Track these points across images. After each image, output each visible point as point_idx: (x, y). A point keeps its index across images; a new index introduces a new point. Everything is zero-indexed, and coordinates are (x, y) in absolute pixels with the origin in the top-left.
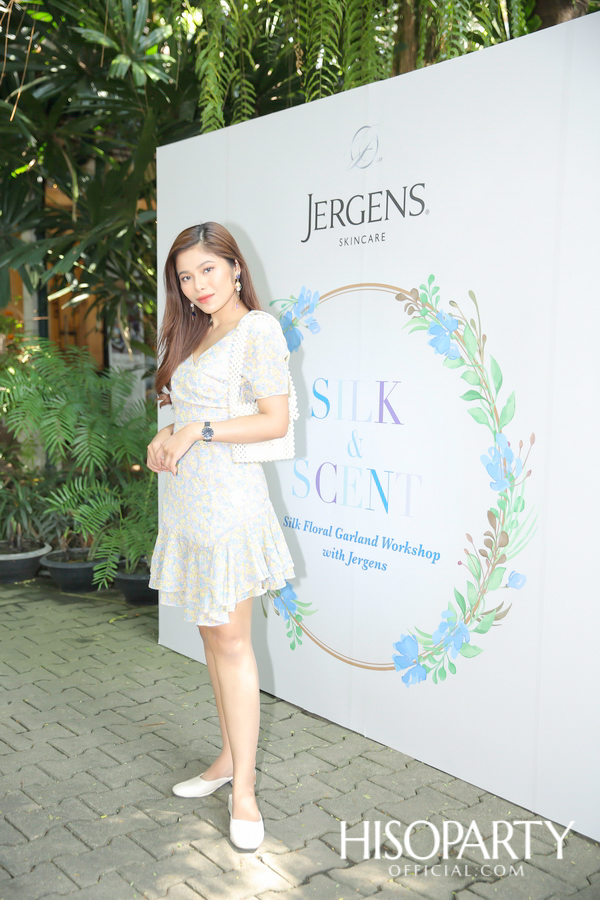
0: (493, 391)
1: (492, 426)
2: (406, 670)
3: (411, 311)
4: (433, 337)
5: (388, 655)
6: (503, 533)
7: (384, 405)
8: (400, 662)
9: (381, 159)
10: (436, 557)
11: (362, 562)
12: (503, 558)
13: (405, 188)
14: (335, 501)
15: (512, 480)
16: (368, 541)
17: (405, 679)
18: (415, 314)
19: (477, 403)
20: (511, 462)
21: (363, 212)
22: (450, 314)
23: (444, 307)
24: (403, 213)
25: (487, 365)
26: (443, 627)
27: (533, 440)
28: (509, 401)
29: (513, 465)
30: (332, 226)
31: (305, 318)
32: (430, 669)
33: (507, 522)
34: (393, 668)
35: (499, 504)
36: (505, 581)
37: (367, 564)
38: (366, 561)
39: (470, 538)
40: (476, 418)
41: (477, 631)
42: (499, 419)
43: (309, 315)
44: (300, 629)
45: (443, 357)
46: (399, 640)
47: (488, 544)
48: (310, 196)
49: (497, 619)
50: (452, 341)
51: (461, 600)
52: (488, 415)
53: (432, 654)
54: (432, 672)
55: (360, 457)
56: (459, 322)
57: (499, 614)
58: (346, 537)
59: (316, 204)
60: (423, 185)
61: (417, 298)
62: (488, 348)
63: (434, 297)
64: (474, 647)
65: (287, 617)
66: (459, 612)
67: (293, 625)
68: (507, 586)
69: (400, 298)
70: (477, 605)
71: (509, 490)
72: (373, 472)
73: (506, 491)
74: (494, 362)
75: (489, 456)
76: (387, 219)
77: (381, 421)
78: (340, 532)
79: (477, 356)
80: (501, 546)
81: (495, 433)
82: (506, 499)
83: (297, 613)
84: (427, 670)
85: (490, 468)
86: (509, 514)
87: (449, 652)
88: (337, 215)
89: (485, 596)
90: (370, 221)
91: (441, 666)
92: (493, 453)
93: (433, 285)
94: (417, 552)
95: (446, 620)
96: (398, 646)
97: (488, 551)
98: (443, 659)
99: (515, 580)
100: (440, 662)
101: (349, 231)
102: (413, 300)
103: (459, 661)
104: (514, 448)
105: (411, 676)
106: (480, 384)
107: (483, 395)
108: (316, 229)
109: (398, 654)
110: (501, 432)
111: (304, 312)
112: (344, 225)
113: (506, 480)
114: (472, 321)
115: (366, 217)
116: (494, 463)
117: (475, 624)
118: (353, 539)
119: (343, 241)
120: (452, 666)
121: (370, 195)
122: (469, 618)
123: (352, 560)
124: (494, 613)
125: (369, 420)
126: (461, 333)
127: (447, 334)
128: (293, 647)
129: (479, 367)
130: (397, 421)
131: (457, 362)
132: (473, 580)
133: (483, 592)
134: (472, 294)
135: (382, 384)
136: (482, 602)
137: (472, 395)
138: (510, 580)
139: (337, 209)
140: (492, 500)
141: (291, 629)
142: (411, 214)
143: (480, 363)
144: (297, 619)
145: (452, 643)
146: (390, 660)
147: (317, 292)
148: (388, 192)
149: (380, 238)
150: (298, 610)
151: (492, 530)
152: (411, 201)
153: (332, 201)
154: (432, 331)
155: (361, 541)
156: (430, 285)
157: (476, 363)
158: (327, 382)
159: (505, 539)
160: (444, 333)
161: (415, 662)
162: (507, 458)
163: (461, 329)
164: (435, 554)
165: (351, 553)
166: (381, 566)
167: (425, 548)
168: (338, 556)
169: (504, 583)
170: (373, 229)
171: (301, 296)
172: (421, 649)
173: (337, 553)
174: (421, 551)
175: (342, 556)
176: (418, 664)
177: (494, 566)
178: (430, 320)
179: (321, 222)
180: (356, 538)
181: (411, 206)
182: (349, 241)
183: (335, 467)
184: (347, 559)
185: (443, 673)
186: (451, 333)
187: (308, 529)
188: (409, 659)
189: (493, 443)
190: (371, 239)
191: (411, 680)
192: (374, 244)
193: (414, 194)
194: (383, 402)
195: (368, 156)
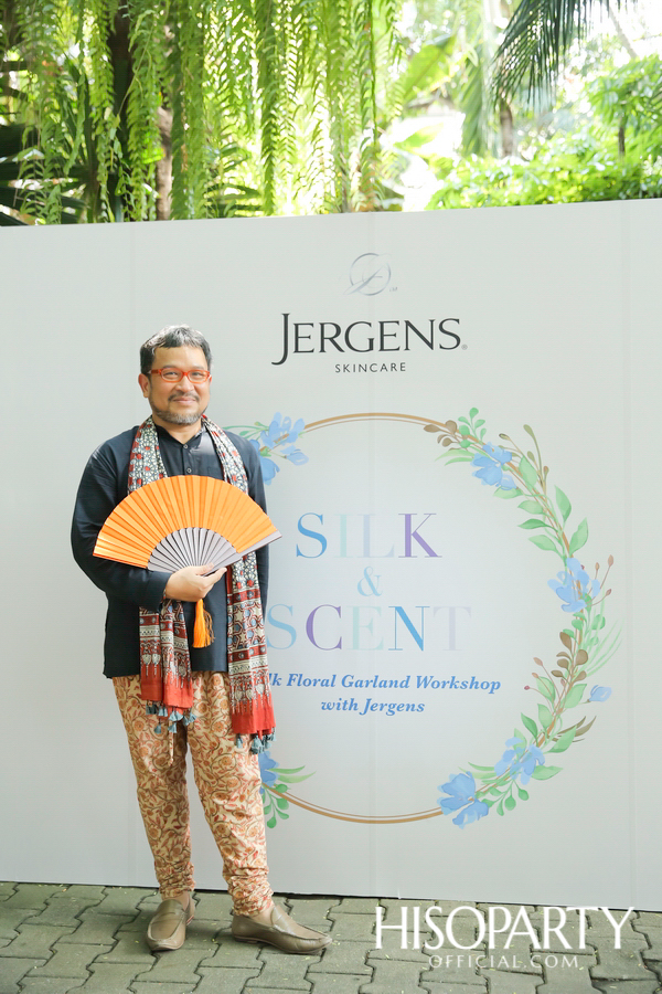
0: (560, 519)
1: (561, 551)
2: (459, 811)
3: (447, 443)
4: (479, 468)
5: (433, 798)
6: (580, 651)
7: (413, 538)
8: (448, 806)
9: (395, 289)
10: (495, 686)
11: (386, 708)
12: (583, 675)
13: (432, 321)
14: (339, 646)
15: (589, 601)
16: (394, 684)
17: (458, 821)
18: (452, 445)
19: (540, 531)
20: (586, 584)
21: (371, 341)
22: (501, 447)
23: (496, 442)
24: (431, 345)
25: (551, 494)
26: (507, 756)
27: (611, 561)
28: (580, 527)
29: (589, 587)
30: (322, 350)
31: (281, 447)
32: (493, 803)
33: (584, 640)
34: (440, 813)
35: (574, 624)
36: (587, 695)
37: (393, 709)
38: (392, 706)
39: (539, 662)
40: (540, 546)
41: (553, 751)
42: (569, 545)
43: (288, 445)
44: (284, 800)
45: (494, 488)
46: (448, 781)
47: (563, 664)
48: (286, 316)
49: (578, 734)
50: (504, 472)
51: (531, 725)
52: (555, 541)
53: (495, 786)
54: (496, 805)
55: (378, 595)
56: (513, 455)
57: (581, 729)
58: (359, 684)
59: (297, 325)
60: (458, 321)
61: (455, 430)
62: (551, 479)
63: (478, 431)
64: (551, 768)
66: (529, 736)
67: (272, 798)
68: (589, 701)
69: (428, 429)
70: (552, 725)
71: (585, 610)
72: (400, 610)
73: (582, 611)
74: (559, 492)
75: (558, 580)
76: (407, 349)
77: (408, 553)
78: (348, 680)
79: (538, 487)
80: (579, 664)
81: (565, 558)
82: (582, 619)
83: (278, 782)
84: (488, 804)
85: (560, 592)
86: (587, 632)
87: (518, 780)
88: (331, 339)
89: (562, 715)
90: (382, 349)
91: (508, 795)
92: (564, 577)
93: (476, 418)
94: (469, 685)
95: (512, 748)
96: (445, 788)
97: (564, 671)
98: (510, 788)
99: (597, 694)
100: (506, 792)
101: (349, 357)
102: (449, 433)
103: (532, 785)
104: (590, 571)
105: (466, 816)
106: (543, 512)
107: (547, 522)
108: (297, 351)
109: (447, 796)
110: (572, 556)
111: (279, 441)
112: (341, 350)
113: (582, 601)
114: (530, 454)
115: (379, 343)
116: (565, 586)
117: (552, 744)
118: (371, 684)
119: (342, 368)
120: (523, 794)
121: (382, 323)
122: (543, 739)
123: (370, 706)
124: (575, 729)
125: (391, 554)
126: (517, 465)
127: (498, 465)
128: (272, 824)
129: (541, 497)
130: (432, 554)
131: (512, 492)
132: (545, 702)
133: (559, 711)
134: (527, 428)
135: (408, 518)
136: (558, 722)
137: (533, 524)
138: (592, 695)
139: (330, 331)
140: (566, 622)
141: (268, 804)
142: (441, 347)
143: (542, 493)
144: (278, 790)
145: (522, 770)
146: (434, 805)
147: (301, 420)
148: (408, 323)
149: (398, 367)
150: (280, 779)
151: (567, 651)
152: (440, 334)
153: (322, 325)
154: (476, 463)
155: (383, 684)
156: (472, 418)
157: (538, 493)
158: (321, 517)
159: (583, 657)
160: (493, 465)
161: (472, 800)
162: (582, 580)
163: (516, 461)
164: (494, 683)
165: (369, 700)
166: (416, 707)
167: (479, 680)
168: (348, 706)
169: (584, 699)
170: (387, 358)
171: (275, 423)
172: (479, 785)
173: (346, 703)
174: (474, 684)
175: (354, 706)
176: (476, 800)
177: (571, 685)
178: (474, 452)
179: (303, 345)
180: (376, 683)
181: (439, 338)
182: (350, 368)
183: (339, 609)
184: (361, 708)
185: (511, 803)
186: (502, 464)
187: (294, 684)
188: (462, 799)
189: (563, 569)
190: (384, 367)
191: (465, 820)
192: (389, 373)
193: (444, 326)
194: (410, 535)
195: (376, 284)
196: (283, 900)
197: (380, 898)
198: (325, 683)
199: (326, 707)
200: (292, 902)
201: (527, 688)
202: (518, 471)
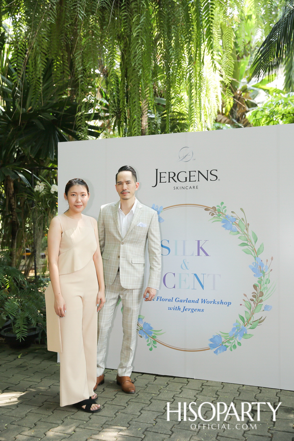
0: (253, 243)
1: (253, 254)
2: (216, 349)
3: (213, 214)
4: (224, 224)
5: (207, 343)
6: (260, 292)
8: (212, 346)
9: (194, 159)
10: (229, 304)
11: (190, 310)
12: (261, 301)
13: (207, 171)
14: (174, 287)
15: (264, 273)
16: (193, 301)
17: (216, 352)
18: (214, 216)
19: (246, 247)
21: (186, 178)
22: (232, 216)
23: (229, 213)
24: (207, 179)
25: (250, 234)
26: (234, 329)
27: (272, 259)
28: (261, 246)
29: (264, 268)
30: (169, 182)
33: (262, 288)
34: (209, 349)
35: (258, 282)
36: (263, 308)
37: (193, 311)
38: (192, 309)
39: (245, 295)
40: (246, 252)
41: (250, 328)
42: (257, 253)
44: (155, 341)
45: (229, 231)
46: (212, 337)
47: (254, 296)
48: (157, 170)
49: (259, 323)
50: (233, 225)
51: (242, 318)
52: (252, 251)
53: (229, 340)
54: (229, 347)
55: (188, 269)
56: (236, 219)
57: (261, 321)
58: (181, 301)
59: (160, 173)
60: (217, 170)
61: (216, 210)
62: (250, 228)
63: (224, 210)
64: (249, 335)
65: (147, 337)
66: (242, 322)
67: (151, 340)
69: (206, 210)
70: (250, 319)
71: (262, 277)
72: (195, 275)
74: (253, 233)
75: (252, 265)
76: (199, 181)
77: (199, 255)
78: (177, 299)
79: (245, 231)
80: (260, 297)
81: (255, 257)
82: (261, 280)
83: (153, 335)
84: (226, 347)
85: (253, 270)
86: (263, 285)
87: (237, 338)
88: (172, 178)
89: (254, 315)
90: (190, 181)
91: (234, 344)
92: (255, 264)
93: (223, 206)
94: (220, 303)
95: (235, 327)
96: (211, 340)
97: (254, 299)
98: (235, 341)
99: (267, 308)
101: (178, 184)
102: (213, 211)
103: (242, 341)
104: (264, 262)
106: (247, 240)
107: (249, 244)
108: (160, 182)
109: (212, 343)
110: (258, 257)
112: (175, 182)
113: (261, 273)
114: (242, 219)
115: (189, 179)
116: (255, 268)
117: (250, 326)
118: (185, 301)
119: (175, 188)
120: (239, 344)
121: (190, 172)
122: (247, 324)
123: (185, 310)
124: (258, 321)
125: (193, 255)
126: (238, 223)
127: (231, 223)
128: (151, 349)
129: (247, 235)
130: (207, 255)
131: (236, 233)
132: (248, 310)
133: (253, 314)
134: (242, 209)
135: (199, 241)
136: (252, 318)
137: (243, 244)
138: (265, 308)
139: (172, 175)
140: (255, 281)
141: (149, 342)
142: (211, 180)
143: (247, 233)
144: (153, 337)
145: (239, 335)
146: (207, 346)
147: (162, 207)
148: (199, 172)
149: (195, 187)
150: (154, 334)
151: (256, 291)
152: (211, 175)
153: (169, 173)
154: (223, 222)
155: (190, 302)
156: (221, 205)
157: (245, 233)
158: (168, 241)
159: (262, 294)
160: (229, 223)
161: (220, 345)
162: (261, 265)
163: (237, 222)
165: (184, 307)
166: (201, 310)
167: (224, 301)
168: (177, 309)
169: (262, 310)
170: (192, 184)
172: (223, 339)
173: (176, 308)
174: (222, 302)
175: (179, 309)
176: (222, 345)
177: (257, 304)
178: (222, 218)
179: (163, 180)
180: (187, 301)
181: (210, 177)
182: (179, 188)
183: (174, 274)
184: (182, 310)
185: (235, 347)
187: (159, 300)
188: (217, 344)
189: (254, 261)
190: (190, 188)
191: (218, 352)
192: (192, 190)
193: (212, 173)
194: (199, 248)
195: (188, 158)
196: (154, 376)
197: (188, 378)
198: (169, 300)
199: (170, 309)
200: (157, 377)
201: (241, 305)
202: (238, 225)
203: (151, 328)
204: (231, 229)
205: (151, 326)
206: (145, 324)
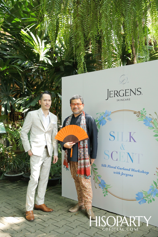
2: (140, 200)
3: (138, 116)
4: (145, 122)
5: (134, 197)
7: (131, 138)
8: (138, 199)
9: (128, 82)
10: (148, 173)
11: (125, 175)
13: (135, 89)
14: (117, 160)
16: (127, 170)
17: (140, 203)
18: (139, 117)
21: (124, 94)
22: (150, 117)
23: (148, 116)
24: (135, 94)
26: (150, 190)
30: (115, 97)
31: (107, 117)
32: (147, 200)
34: (136, 200)
38: (126, 174)
39: (157, 169)
43: (108, 117)
44: (107, 191)
45: (148, 127)
46: (137, 193)
48: (108, 90)
50: (150, 123)
51: (155, 183)
53: (147, 196)
54: (147, 201)
55: (124, 150)
56: (152, 119)
58: (120, 169)
59: (110, 91)
60: (141, 88)
61: (140, 113)
63: (145, 113)
65: (103, 188)
66: (155, 186)
69: (135, 113)
72: (128, 153)
76: (130, 95)
77: (130, 141)
78: (119, 168)
84: (146, 200)
87: (152, 196)
88: (116, 94)
90: (126, 96)
91: (150, 199)
93: (144, 110)
94: (142, 172)
95: (151, 188)
96: (137, 195)
98: (151, 197)
100: (150, 198)
101: (120, 98)
102: (138, 114)
108: (110, 97)
109: (137, 197)
111: (107, 116)
112: (118, 96)
114: (156, 119)
118: (123, 169)
119: (118, 100)
120: (154, 199)
121: (126, 90)
123: (122, 174)
125: (127, 141)
126: (153, 122)
127: (149, 121)
128: (105, 196)
130: (135, 141)
131: (152, 128)
134: (155, 113)
135: (130, 133)
137: (156, 136)
139: (116, 92)
141: (104, 191)
142: (137, 95)
145: (153, 194)
147: (110, 112)
148: (131, 90)
149: (129, 100)
150: (106, 187)
153: (114, 91)
154: (144, 121)
155: (125, 170)
156: (143, 110)
158: (114, 132)
161: (142, 199)
163: (153, 121)
164: (147, 172)
165: (122, 173)
166: (131, 175)
168: (118, 173)
170: (126, 98)
171: (106, 112)
172: (144, 195)
173: (118, 172)
174: (143, 172)
175: (119, 173)
176: (143, 199)
178: (144, 118)
179: (111, 96)
181: (137, 93)
182: (120, 100)
183: (117, 152)
185: (151, 201)
186: (150, 121)
187: (109, 167)
188: (140, 198)
190: (126, 100)
191: (141, 203)
192: (127, 101)
193: (138, 90)
194: (131, 137)
195: (125, 81)
198: (114, 168)
199: (114, 173)
200: (107, 213)
201: (155, 174)
202: (153, 123)
203: (105, 183)
204: (149, 125)
205: (105, 182)
206: (102, 180)
